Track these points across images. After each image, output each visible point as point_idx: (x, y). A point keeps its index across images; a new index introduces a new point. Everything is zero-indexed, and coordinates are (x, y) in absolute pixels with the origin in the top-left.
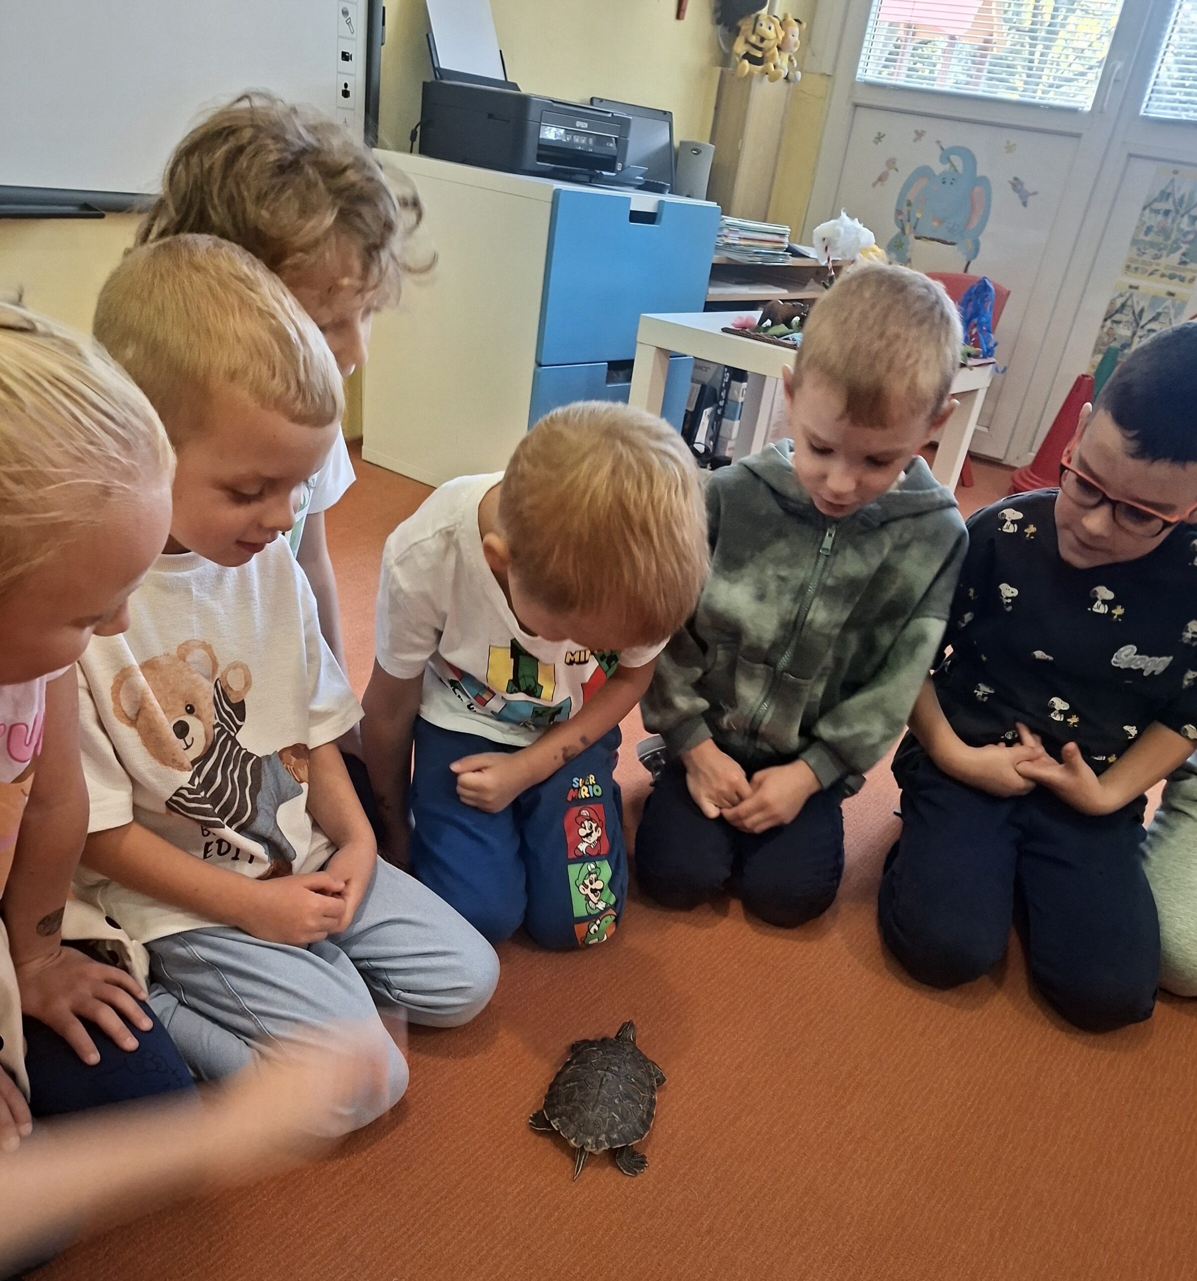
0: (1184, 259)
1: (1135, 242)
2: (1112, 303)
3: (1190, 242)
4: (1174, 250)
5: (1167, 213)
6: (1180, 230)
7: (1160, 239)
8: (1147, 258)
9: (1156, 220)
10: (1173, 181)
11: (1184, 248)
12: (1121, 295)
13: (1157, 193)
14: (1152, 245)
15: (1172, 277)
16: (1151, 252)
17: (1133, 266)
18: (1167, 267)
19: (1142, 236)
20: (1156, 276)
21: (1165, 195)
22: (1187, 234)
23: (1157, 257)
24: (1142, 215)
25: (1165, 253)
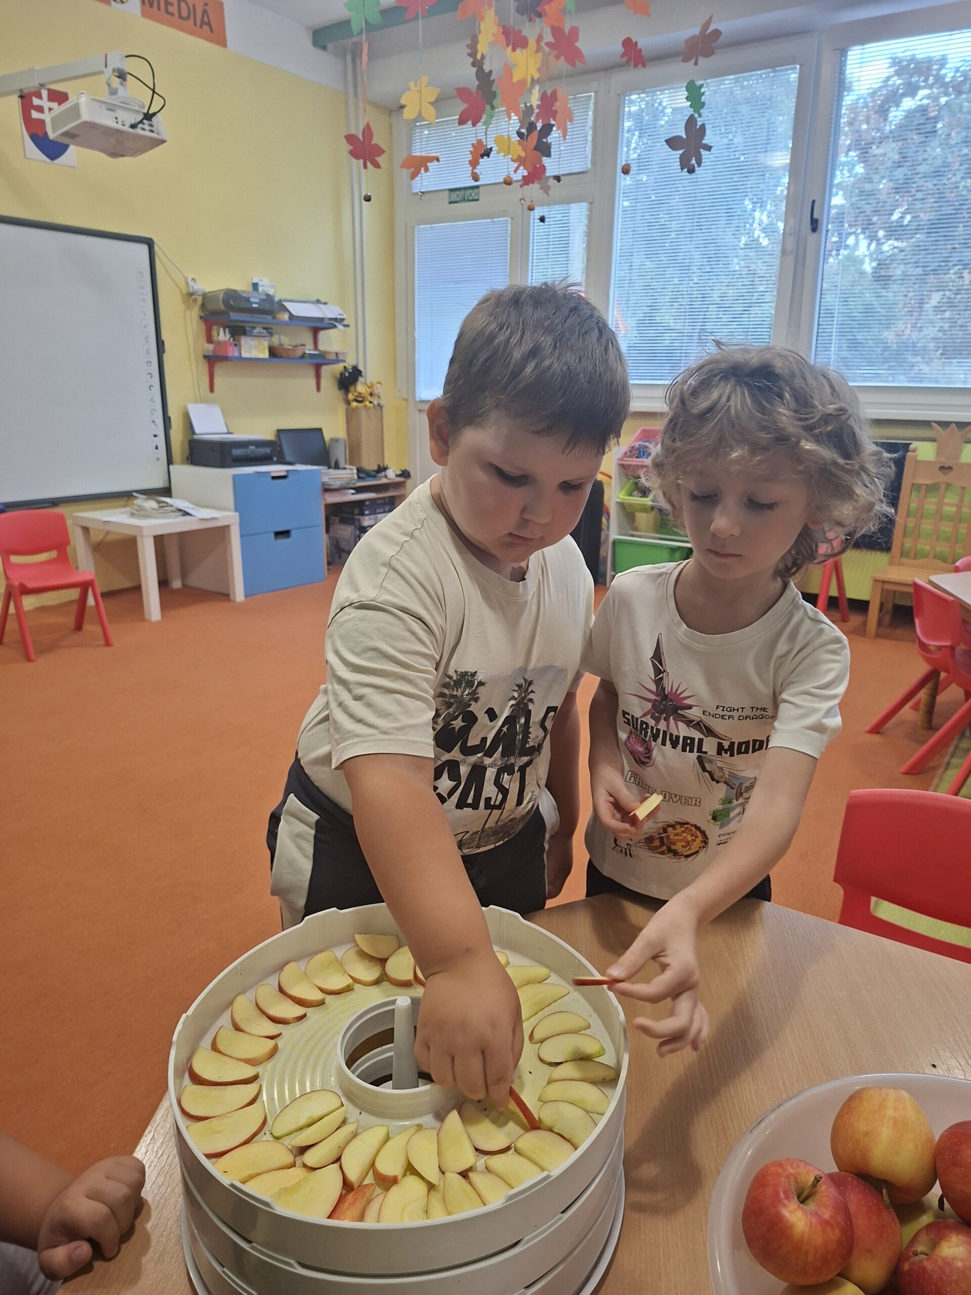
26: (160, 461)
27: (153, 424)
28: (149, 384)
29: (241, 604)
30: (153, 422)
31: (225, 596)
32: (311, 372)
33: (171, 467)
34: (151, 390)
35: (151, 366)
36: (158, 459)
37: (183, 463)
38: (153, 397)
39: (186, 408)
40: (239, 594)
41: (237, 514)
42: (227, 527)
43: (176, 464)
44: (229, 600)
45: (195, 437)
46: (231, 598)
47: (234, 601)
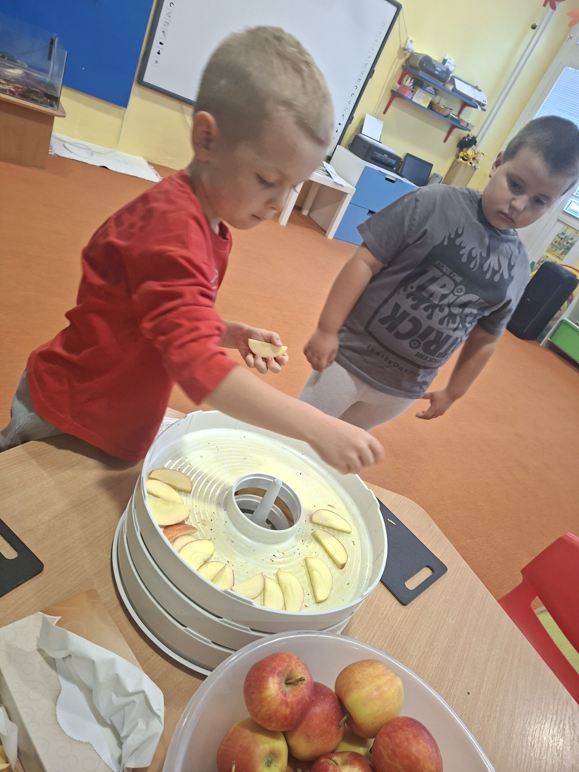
0: (562, 253)
1: (552, 244)
2: (540, 259)
3: (565, 249)
4: (560, 249)
5: (562, 239)
6: (563, 244)
7: (558, 245)
8: (553, 249)
9: (558, 240)
10: (566, 230)
11: (563, 250)
12: (543, 258)
13: (561, 232)
14: (556, 246)
15: (558, 257)
16: (555, 248)
17: (549, 251)
18: (558, 254)
19: (554, 243)
20: (554, 256)
21: (563, 234)
22: (564, 246)
23: (556, 250)
24: (556, 237)
25: (558, 249)
27: (342, 116)
28: (352, 93)
29: (329, 240)
30: (343, 115)
31: (324, 231)
32: (447, 129)
33: (338, 146)
34: (352, 96)
35: (359, 81)
37: (345, 147)
39: (365, 116)
40: (331, 235)
41: (355, 189)
42: (346, 194)
43: (341, 146)
44: (324, 235)
45: (360, 135)
46: (326, 234)
47: (326, 237)
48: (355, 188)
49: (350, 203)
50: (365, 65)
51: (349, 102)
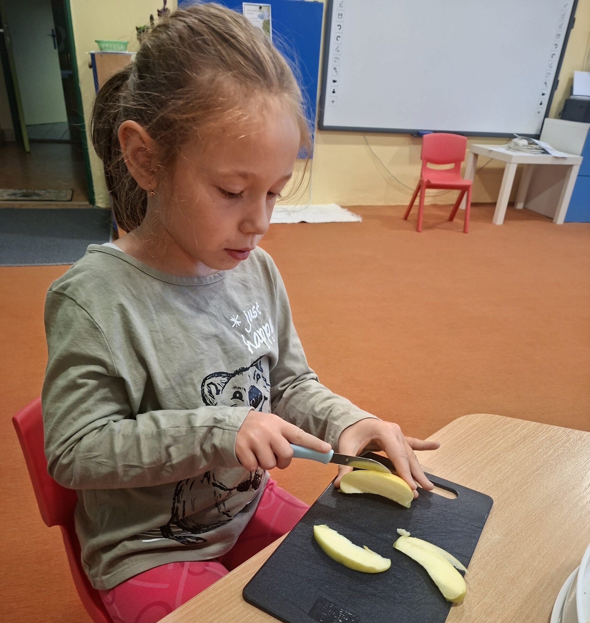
26: (540, 114)
27: (544, 85)
28: (553, 53)
29: (560, 226)
30: (546, 83)
31: (550, 219)
33: (546, 119)
34: (552, 57)
35: (559, 38)
36: (539, 113)
37: (555, 118)
38: (552, 63)
39: (573, 74)
40: (560, 219)
41: (582, 158)
42: (571, 166)
43: (550, 118)
44: (552, 222)
45: (572, 97)
46: (554, 221)
47: (555, 223)
48: (581, 155)
49: (578, 176)
50: (563, 16)
51: (550, 65)
